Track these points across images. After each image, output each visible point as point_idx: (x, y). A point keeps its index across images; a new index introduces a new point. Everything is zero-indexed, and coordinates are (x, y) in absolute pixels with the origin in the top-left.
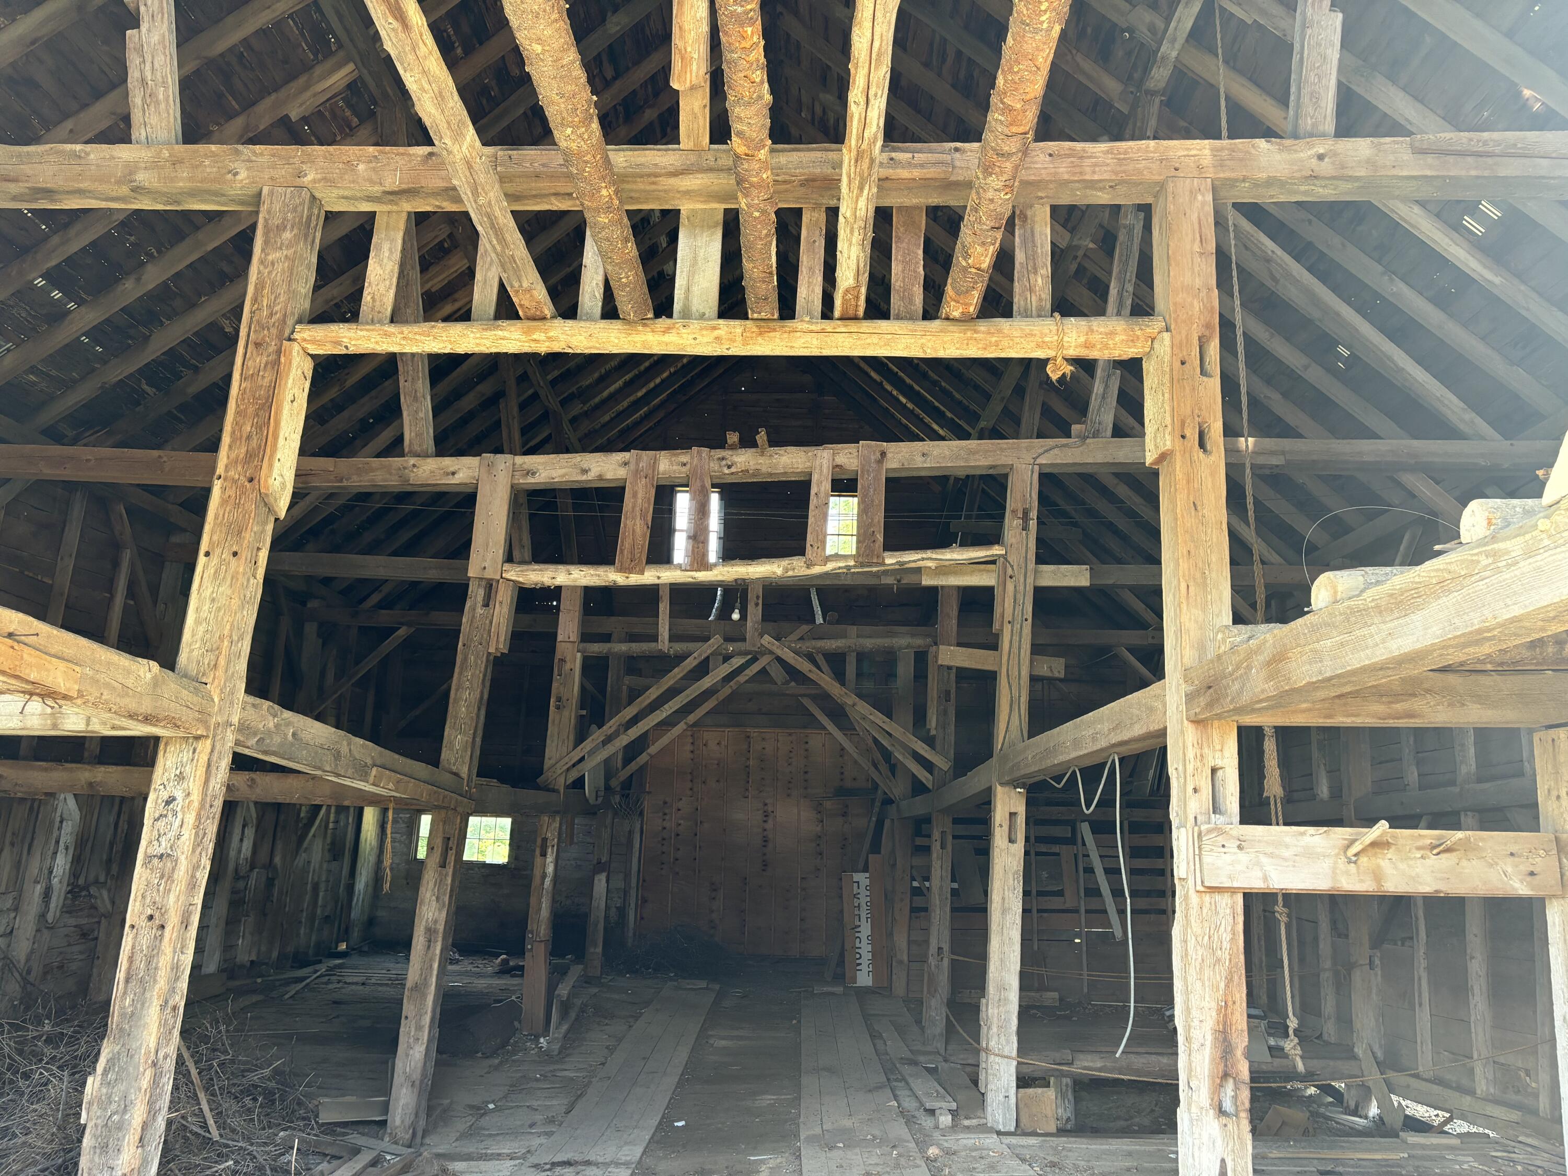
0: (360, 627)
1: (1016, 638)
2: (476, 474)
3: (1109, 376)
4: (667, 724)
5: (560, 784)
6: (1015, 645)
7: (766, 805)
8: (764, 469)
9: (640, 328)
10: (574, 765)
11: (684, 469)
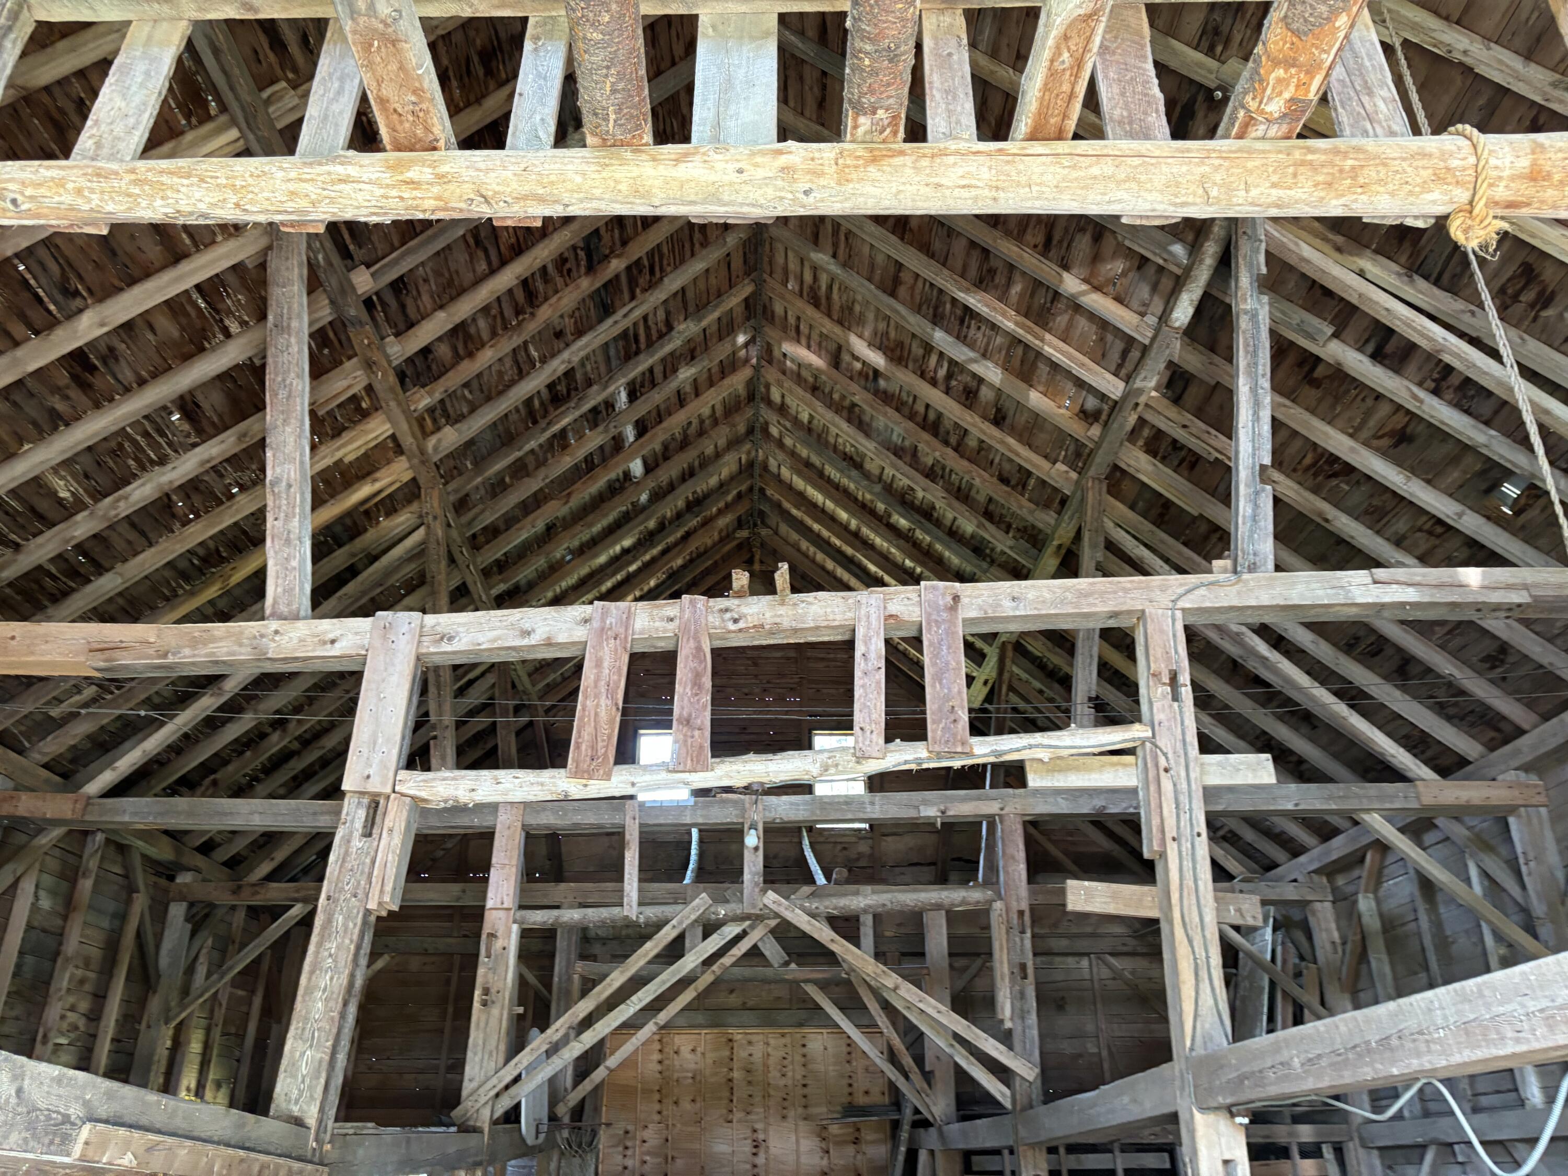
0: (250, 908)
1: (1187, 864)
2: (366, 642)
3: (1257, 493)
4: (630, 1026)
5: (484, 1119)
6: (1189, 875)
7: (755, 1131)
8: (786, 623)
9: (629, 155)
10: (507, 1087)
11: (671, 626)
